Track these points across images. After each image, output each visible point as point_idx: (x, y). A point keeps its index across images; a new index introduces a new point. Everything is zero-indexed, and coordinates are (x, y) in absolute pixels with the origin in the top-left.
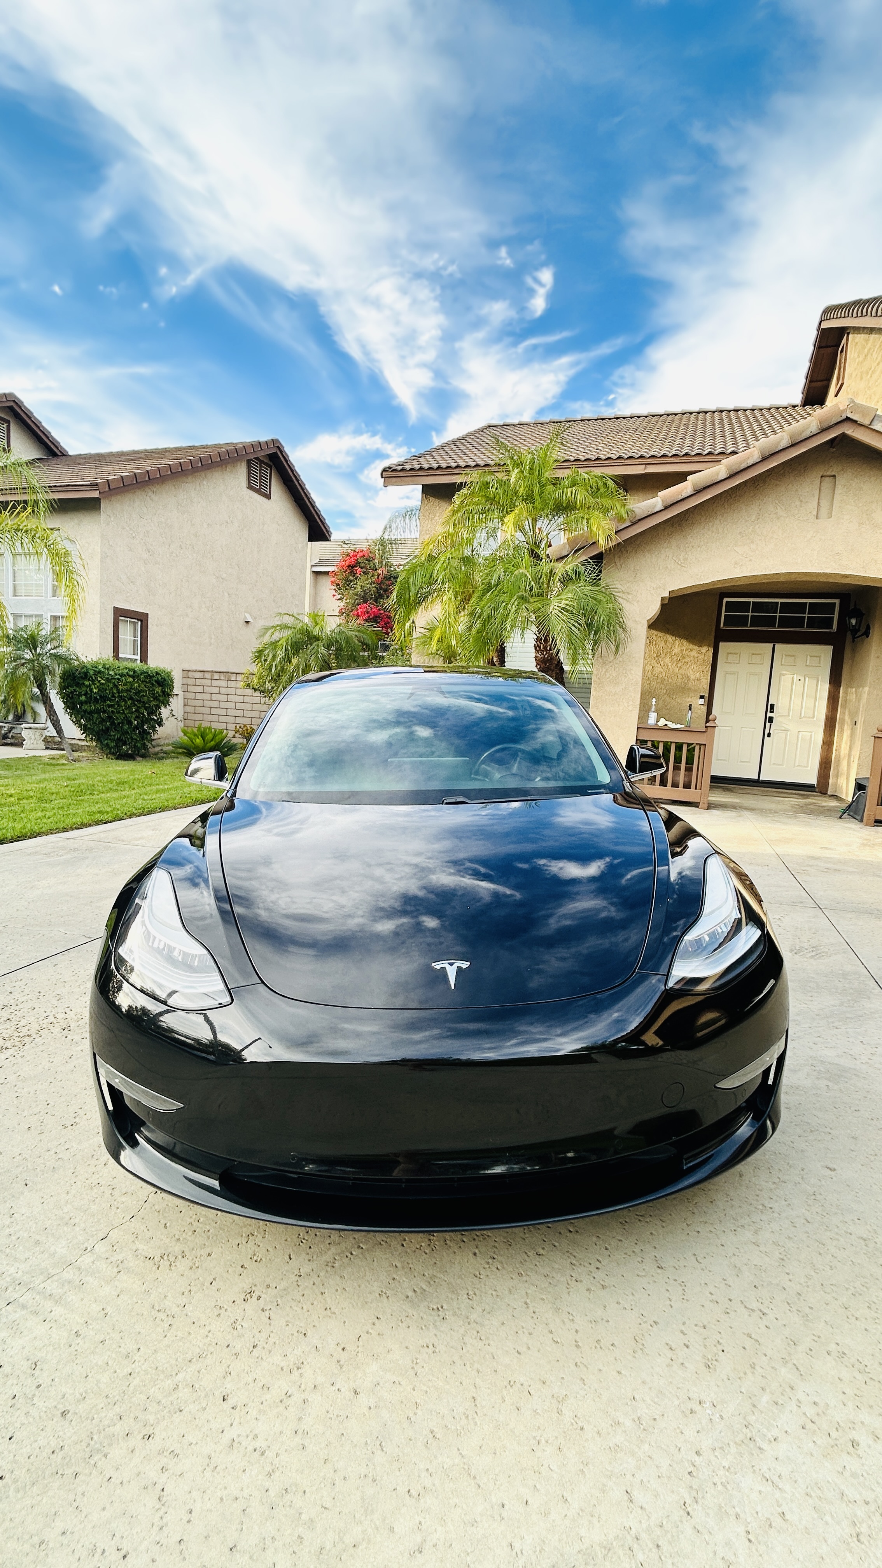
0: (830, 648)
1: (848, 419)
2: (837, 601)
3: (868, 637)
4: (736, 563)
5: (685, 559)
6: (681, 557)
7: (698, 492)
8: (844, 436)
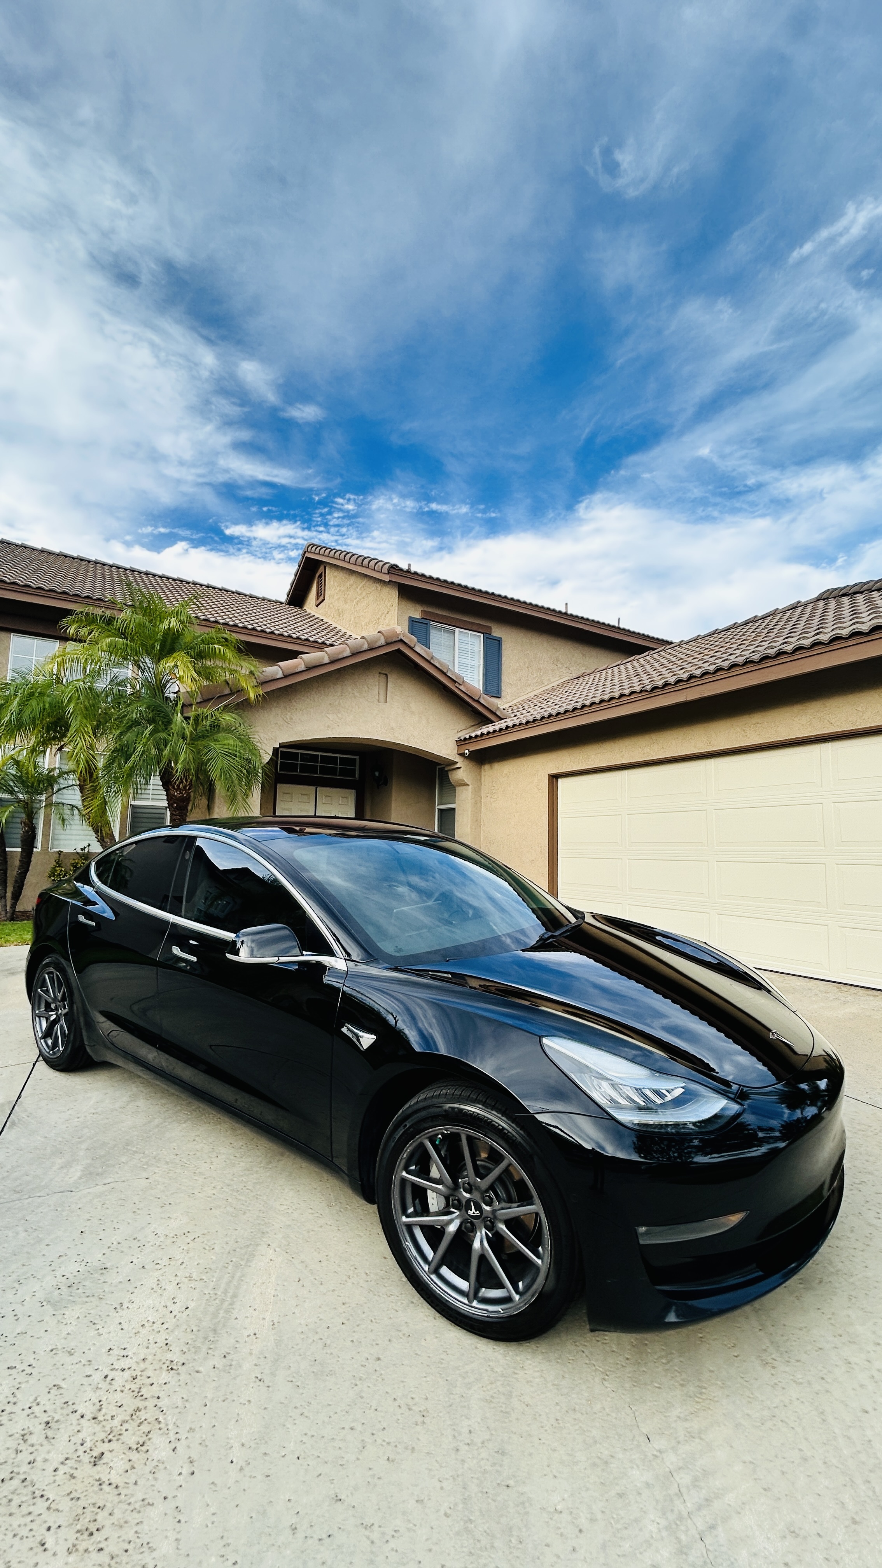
0: (354, 791)
1: (401, 641)
2: (357, 757)
3: (386, 785)
4: (328, 727)
5: (291, 719)
6: (288, 717)
7: (309, 669)
8: (399, 649)
